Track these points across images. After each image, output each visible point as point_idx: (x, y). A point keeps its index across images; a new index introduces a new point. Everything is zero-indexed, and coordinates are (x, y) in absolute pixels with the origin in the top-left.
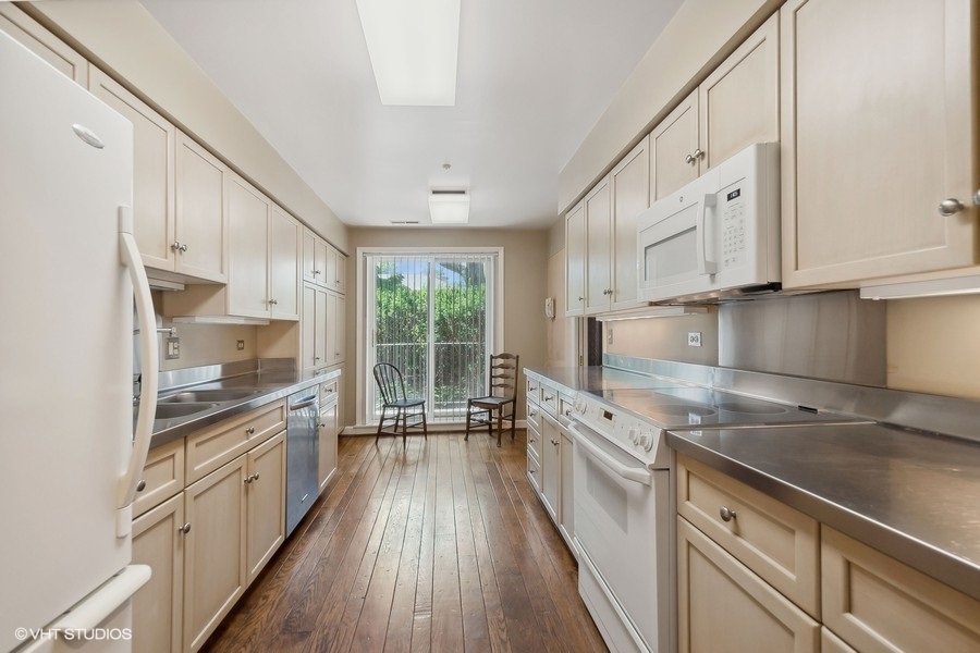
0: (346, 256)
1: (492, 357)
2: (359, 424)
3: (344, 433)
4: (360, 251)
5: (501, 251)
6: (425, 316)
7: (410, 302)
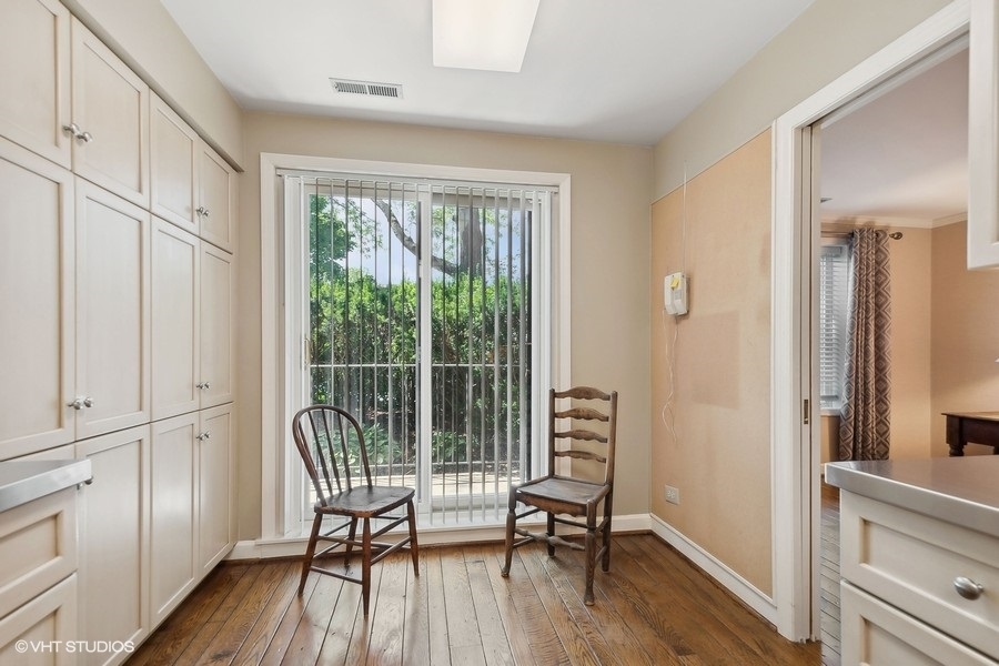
0: (237, 169)
1: (554, 395)
2: (268, 535)
3: (235, 557)
4: (268, 162)
5: (565, 182)
6: (410, 323)
7: (384, 299)
